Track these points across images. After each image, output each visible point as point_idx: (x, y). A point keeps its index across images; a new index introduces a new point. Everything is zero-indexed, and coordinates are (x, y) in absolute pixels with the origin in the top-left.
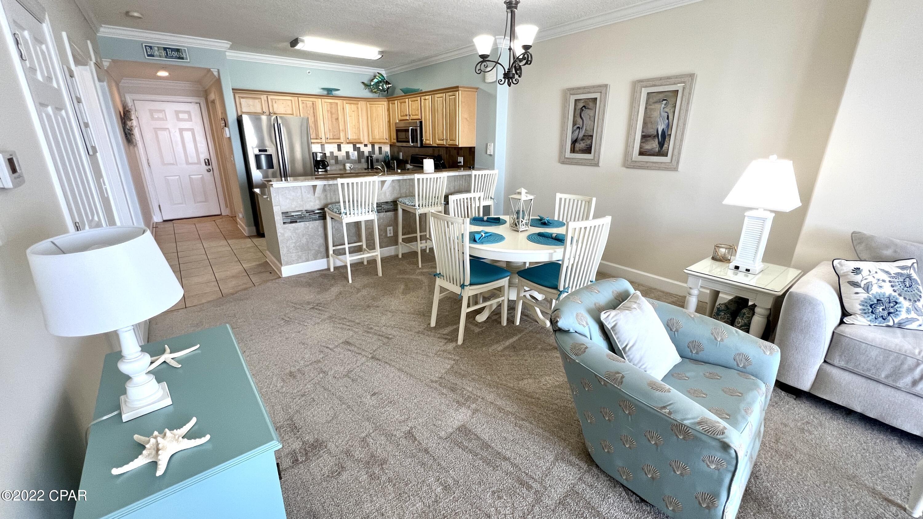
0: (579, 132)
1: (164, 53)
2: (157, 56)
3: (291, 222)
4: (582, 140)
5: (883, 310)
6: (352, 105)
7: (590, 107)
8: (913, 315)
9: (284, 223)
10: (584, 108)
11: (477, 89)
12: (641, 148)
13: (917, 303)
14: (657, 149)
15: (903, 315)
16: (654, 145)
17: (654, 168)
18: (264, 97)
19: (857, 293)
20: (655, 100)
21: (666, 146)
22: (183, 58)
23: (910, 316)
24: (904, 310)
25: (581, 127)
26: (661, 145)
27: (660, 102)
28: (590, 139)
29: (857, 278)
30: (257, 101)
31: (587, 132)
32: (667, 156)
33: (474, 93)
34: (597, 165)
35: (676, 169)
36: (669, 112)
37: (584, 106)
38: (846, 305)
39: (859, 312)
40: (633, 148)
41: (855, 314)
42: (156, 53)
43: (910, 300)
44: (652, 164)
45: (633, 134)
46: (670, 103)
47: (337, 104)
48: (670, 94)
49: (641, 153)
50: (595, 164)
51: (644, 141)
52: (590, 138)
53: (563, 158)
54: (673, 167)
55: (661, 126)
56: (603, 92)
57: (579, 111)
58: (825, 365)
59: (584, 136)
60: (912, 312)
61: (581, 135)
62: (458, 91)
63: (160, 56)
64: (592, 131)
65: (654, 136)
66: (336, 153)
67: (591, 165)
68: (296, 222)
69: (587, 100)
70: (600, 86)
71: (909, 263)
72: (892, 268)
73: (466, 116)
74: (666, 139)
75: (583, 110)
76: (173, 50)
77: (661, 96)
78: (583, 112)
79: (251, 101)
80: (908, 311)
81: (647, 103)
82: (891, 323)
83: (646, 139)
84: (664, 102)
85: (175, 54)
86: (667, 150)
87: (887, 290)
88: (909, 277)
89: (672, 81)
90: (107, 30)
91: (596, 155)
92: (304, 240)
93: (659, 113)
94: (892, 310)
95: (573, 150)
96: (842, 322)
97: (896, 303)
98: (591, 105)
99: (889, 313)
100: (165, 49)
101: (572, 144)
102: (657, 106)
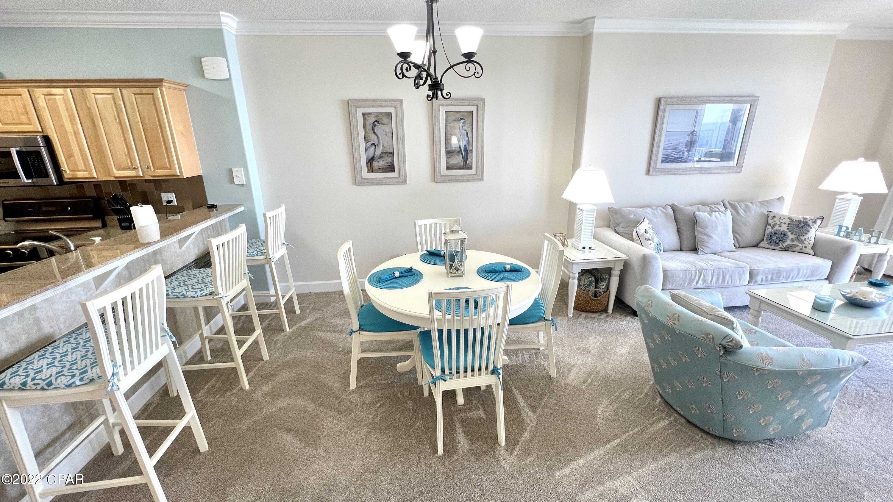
0: (375, 149)
4: (381, 157)
7: (383, 122)
10: (376, 123)
11: (186, 86)
12: (447, 163)
14: (462, 164)
16: (458, 160)
17: (463, 180)
20: (453, 118)
21: (469, 160)
25: (376, 144)
26: (466, 160)
27: (458, 120)
28: (390, 157)
31: (385, 149)
32: (472, 168)
34: (404, 182)
35: (482, 179)
36: (468, 130)
37: (376, 121)
40: (440, 163)
44: (460, 177)
45: (438, 150)
46: (467, 121)
48: (466, 114)
49: (448, 168)
50: (402, 182)
51: (449, 156)
52: (390, 155)
53: (360, 179)
54: (479, 177)
55: (463, 142)
56: (399, 106)
57: (371, 126)
59: (382, 153)
61: (378, 153)
64: (391, 148)
65: (458, 152)
67: (397, 184)
69: (378, 114)
70: (394, 101)
74: (469, 154)
75: (375, 125)
77: (458, 116)
78: (376, 127)
81: (446, 121)
83: (451, 154)
84: (462, 121)
86: (471, 164)
89: (467, 102)
91: (401, 173)
93: (459, 131)
95: (371, 169)
98: (385, 120)
101: (367, 163)
102: (456, 124)
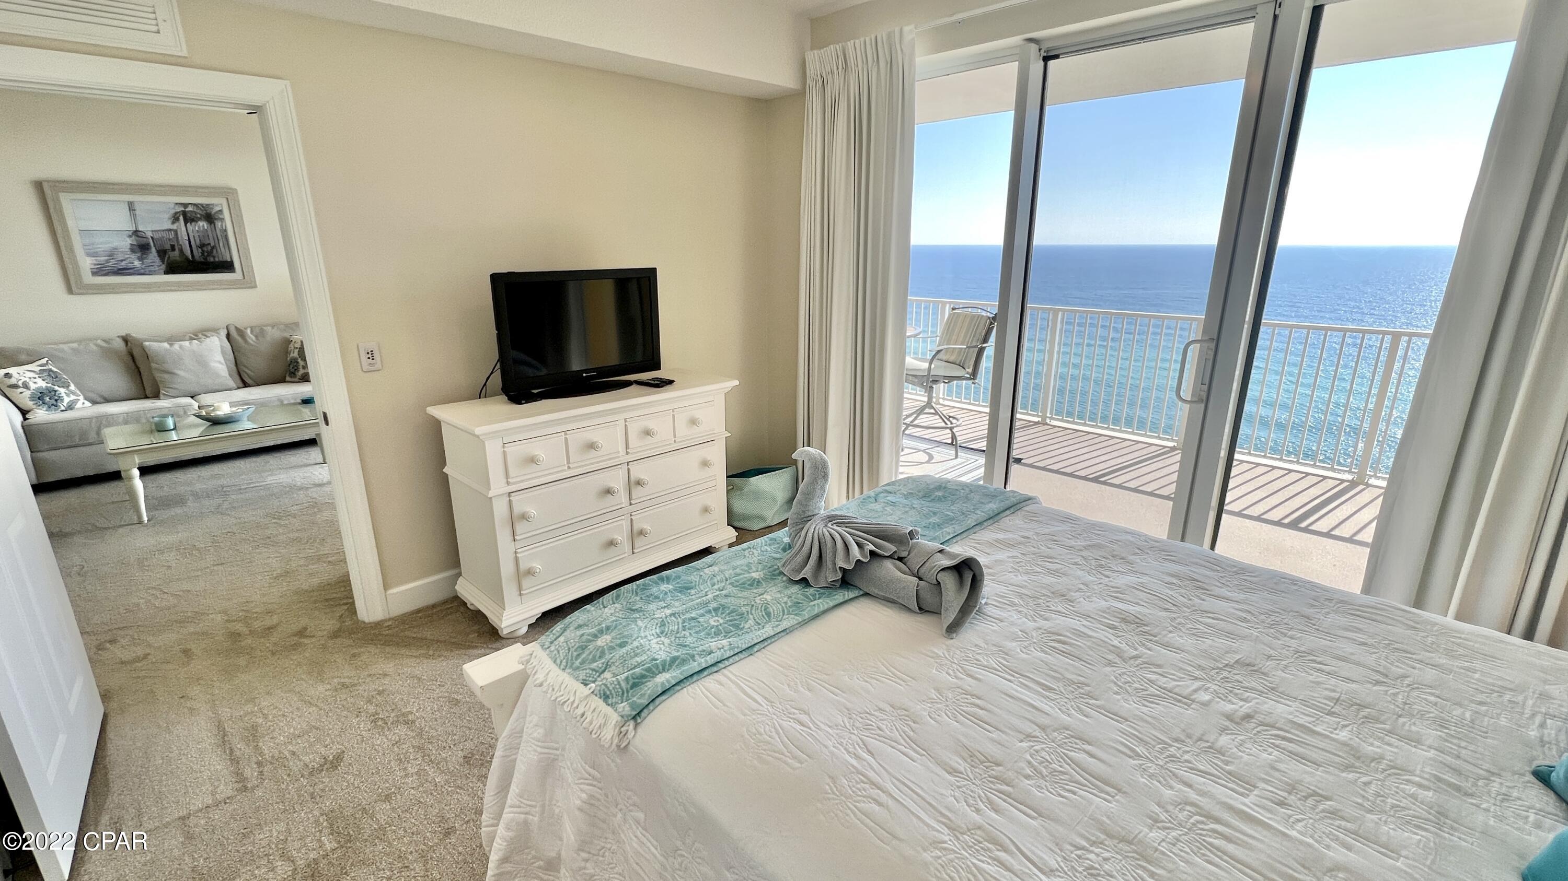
15: (66, 400)
19: (21, 393)
23: (71, 399)
29: (13, 381)
38: (21, 406)
39: (35, 406)
41: (32, 410)
58: (34, 454)
71: (44, 361)
72: (34, 367)
82: (63, 408)
88: (50, 370)
96: (25, 419)
99: (56, 400)
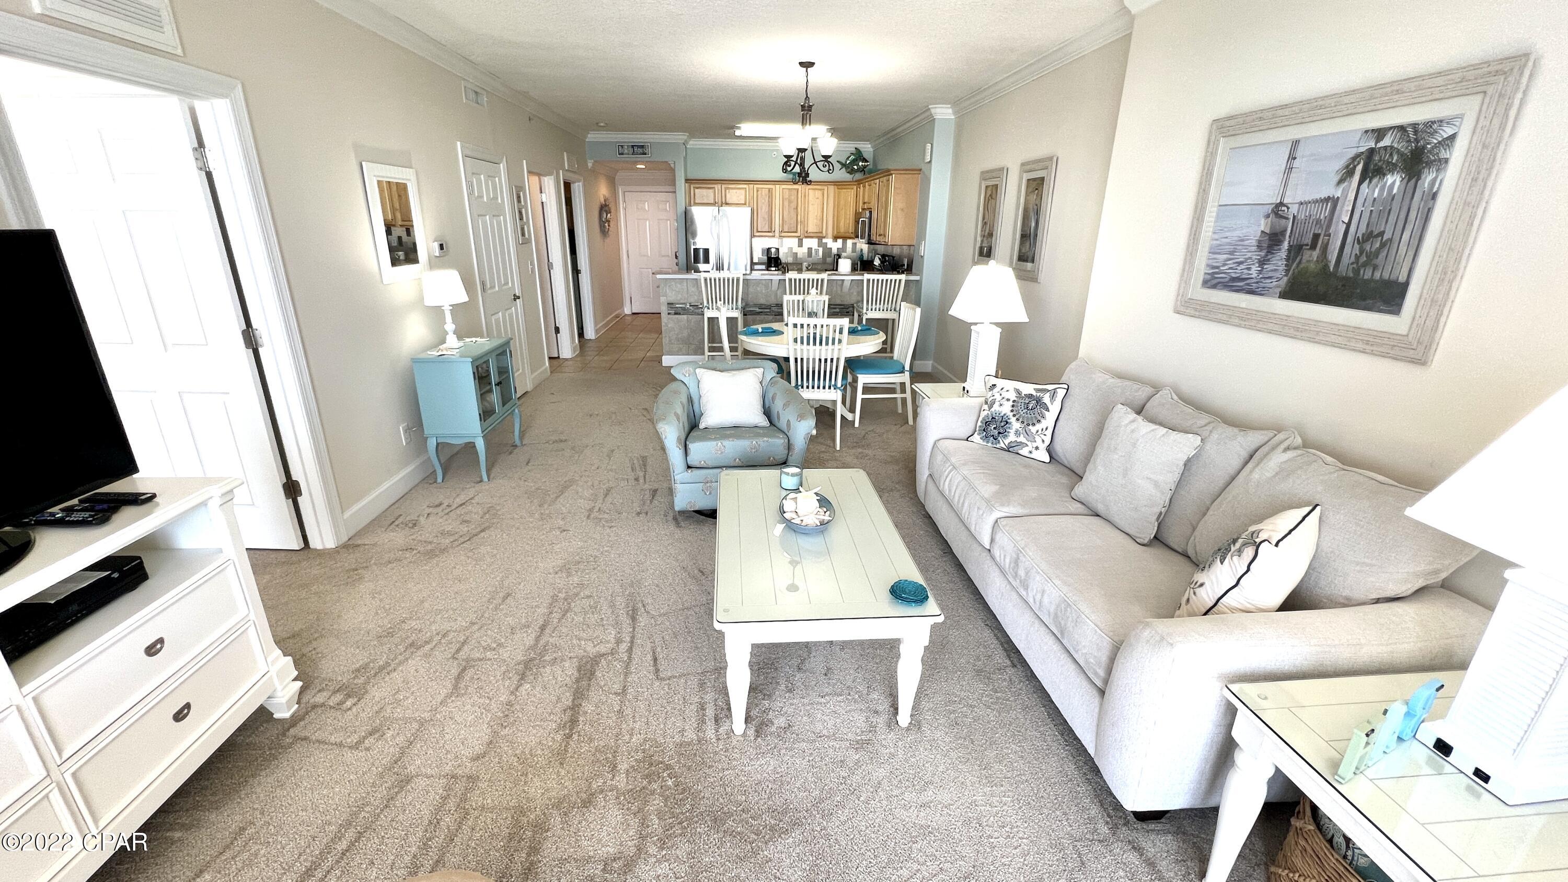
1: (631, 150)
2: (626, 154)
3: (676, 314)
5: (995, 428)
6: (817, 192)
8: (1022, 439)
9: (669, 314)
13: (1030, 427)
18: (718, 187)
22: (645, 154)
24: (1012, 432)
30: (711, 191)
33: (916, 176)
42: (626, 151)
43: (1023, 422)
47: (798, 189)
60: (1022, 435)
62: (892, 174)
63: (628, 154)
66: (796, 249)
68: (680, 314)
73: (901, 205)
76: (639, 147)
79: (704, 192)
80: (1017, 433)
85: (640, 150)
87: (1006, 409)
90: (594, 136)
92: (685, 333)
94: (1001, 431)
97: (1007, 423)
100: (633, 146)
